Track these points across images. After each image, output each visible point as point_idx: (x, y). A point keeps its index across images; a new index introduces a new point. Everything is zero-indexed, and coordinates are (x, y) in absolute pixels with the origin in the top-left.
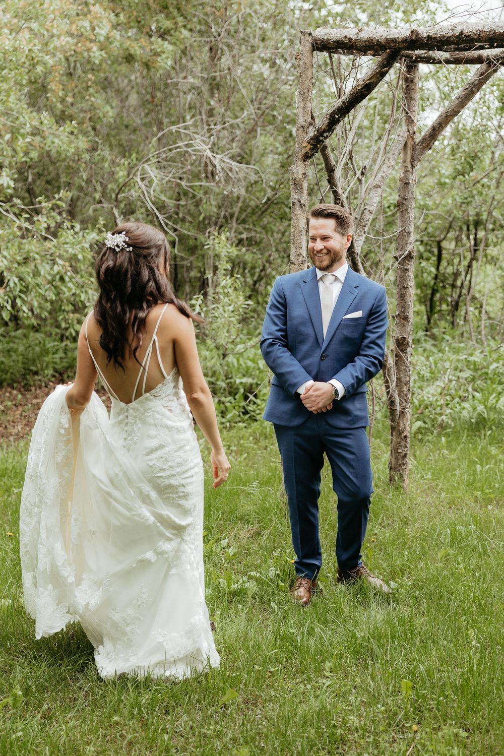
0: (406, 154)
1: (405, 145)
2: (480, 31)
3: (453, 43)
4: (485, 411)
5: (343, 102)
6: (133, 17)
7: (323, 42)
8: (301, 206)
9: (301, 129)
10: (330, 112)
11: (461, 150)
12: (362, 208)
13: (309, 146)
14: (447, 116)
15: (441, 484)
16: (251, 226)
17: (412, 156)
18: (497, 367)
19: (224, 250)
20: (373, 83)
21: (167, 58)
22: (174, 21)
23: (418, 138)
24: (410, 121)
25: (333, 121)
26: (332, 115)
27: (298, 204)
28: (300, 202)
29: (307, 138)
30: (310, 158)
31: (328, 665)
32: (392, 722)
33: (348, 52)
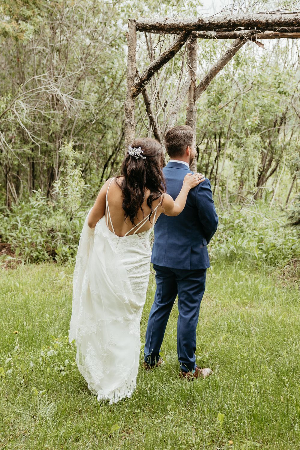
0: (190, 93)
1: (190, 88)
2: (241, 20)
3: (224, 27)
4: (235, 249)
5: (157, 63)
6: (7, 9)
7: (143, 26)
8: (131, 126)
9: (130, 79)
10: (148, 68)
11: (213, 90)
12: (166, 126)
13: (135, 89)
14: (215, 70)
15: (214, 295)
16: (81, 138)
17: (194, 95)
18: (239, 222)
19: (71, 153)
20: (175, 51)
21: (30, 34)
22: (32, 11)
23: (197, 84)
24: (192, 73)
25: (150, 74)
26: (150, 70)
27: (129, 124)
28: (130, 123)
29: (134, 84)
30: (136, 96)
31: (169, 407)
32: (214, 439)
33: (157, 32)
